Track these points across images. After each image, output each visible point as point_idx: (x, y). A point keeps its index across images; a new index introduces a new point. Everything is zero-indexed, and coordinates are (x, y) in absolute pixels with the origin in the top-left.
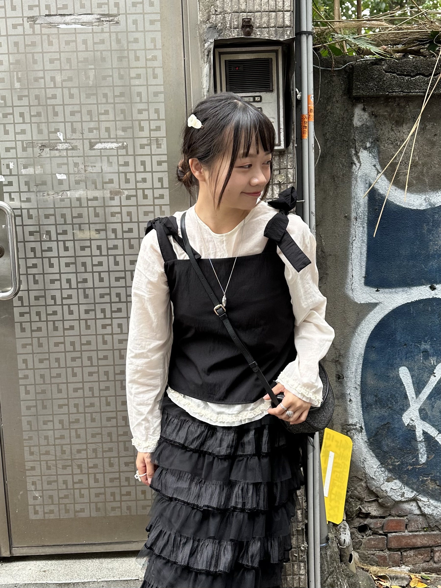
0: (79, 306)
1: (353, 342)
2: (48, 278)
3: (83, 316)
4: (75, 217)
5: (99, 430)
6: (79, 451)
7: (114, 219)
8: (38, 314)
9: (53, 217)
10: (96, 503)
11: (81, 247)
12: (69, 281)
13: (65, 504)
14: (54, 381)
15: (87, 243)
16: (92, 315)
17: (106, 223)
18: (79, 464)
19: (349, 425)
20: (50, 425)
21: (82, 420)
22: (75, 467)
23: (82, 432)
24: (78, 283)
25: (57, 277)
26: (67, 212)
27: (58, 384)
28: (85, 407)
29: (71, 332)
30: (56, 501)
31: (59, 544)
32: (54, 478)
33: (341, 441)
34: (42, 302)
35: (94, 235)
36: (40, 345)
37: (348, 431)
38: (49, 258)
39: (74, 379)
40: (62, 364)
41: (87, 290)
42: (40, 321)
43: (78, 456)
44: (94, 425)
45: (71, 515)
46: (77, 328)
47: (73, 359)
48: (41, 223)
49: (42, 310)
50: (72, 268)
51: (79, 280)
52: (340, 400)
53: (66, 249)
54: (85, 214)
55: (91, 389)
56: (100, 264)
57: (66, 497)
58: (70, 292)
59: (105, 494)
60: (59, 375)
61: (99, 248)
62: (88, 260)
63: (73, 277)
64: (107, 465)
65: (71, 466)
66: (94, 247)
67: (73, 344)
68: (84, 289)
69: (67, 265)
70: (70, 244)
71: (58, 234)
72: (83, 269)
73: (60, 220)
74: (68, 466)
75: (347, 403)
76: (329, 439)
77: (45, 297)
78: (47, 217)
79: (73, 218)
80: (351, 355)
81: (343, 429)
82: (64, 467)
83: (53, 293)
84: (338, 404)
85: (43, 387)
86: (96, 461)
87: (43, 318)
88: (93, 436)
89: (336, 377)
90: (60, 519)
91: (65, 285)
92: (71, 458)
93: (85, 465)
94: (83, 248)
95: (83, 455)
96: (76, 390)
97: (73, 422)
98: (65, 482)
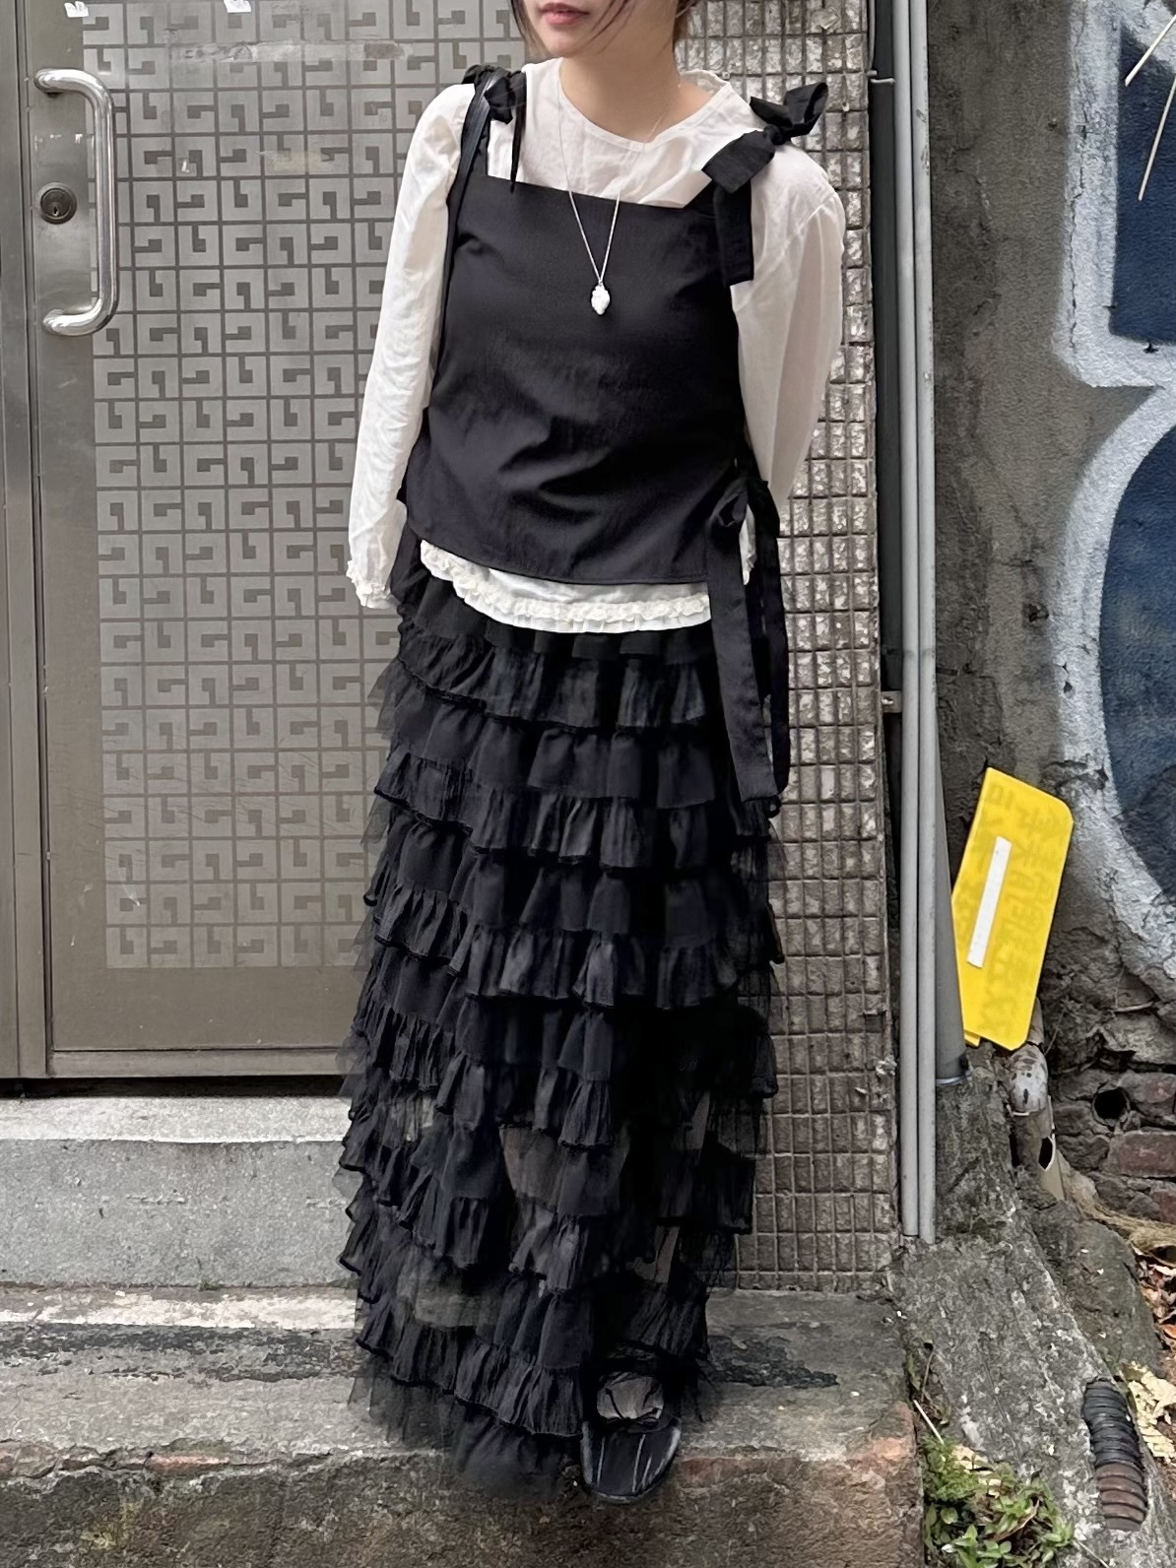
0: (268, 360)
1: (1077, 505)
2: (189, 279)
3: (280, 388)
4: (270, 115)
5: (311, 714)
6: (255, 772)
7: (373, 122)
8: (158, 378)
9: (210, 115)
10: (298, 925)
11: (281, 196)
12: (243, 289)
13: (210, 926)
14: (192, 567)
15: (299, 187)
16: (302, 385)
17: (350, 132)
18: (252, 807)
19: (1063, 764)
20: (177, 694)
21: (265, 683)
22: (242, 817)
23: (263, 717)
24: (268, 294)
25: (213, 277)
26: (249, 101)
27: (204, 577)
28: (276, 645)
29: (244, 433)
30: (184, 916)
31: (185, 1046)
32: (181, 848)
33: (1037, 811)
34: (169, 344)
35: (318, 164)
36: (160, 466)
37: (1060, 784)
38: (195, 225)
39: (248, 565)
40: (218, 522)
41: (291, 314)
42: (162, 398)
43: (251, 786)
44: (298, 696)
45: (225, 959)
46: (260, 420)
47: (248, 509)
48: (178, 130)
49: (169, 366)
50: (254, 255)
51: (272, 287)
52: (1037, 684)
53: (241, 201)
54: (296, 108)
55: (294, 595)
56: (331, 243)
57: (214, 904)
58: (245, 319)
59: (321, 899)
60: (207, 553)
61: (329, 199)
62: (298, 234)
63: (255, 278)
64: (330, 812)
65: (232, 813)
66: (316, 197)
67: (247, 464)
68: (285, 312)
69: (242, 245)
70: (250, 188)
71: (220, 160)
72: (282, 257)
73: (228, 123)
74: (223, 813)
75: (1056, 695)
76: (998, 802)
77: (177, 331)
78: (194, 112)
79: (263, 116)
80: (1069, 546)
81: (1044, 776)
82: (212, 817)
83: (201, 321)
84: (1030, 697)
85: (164, 584)
86: (301, 802)
87: (172, 388)
88: (296, 728)
89: (1024, 612)
90: (192, 968)
91: (234, 301)
92: (233, 789)
93: (269, 814)
94: (285, 200)
95: (266, 782)
96: (251, 596)
97: (240, 688)
98: (212, 860)
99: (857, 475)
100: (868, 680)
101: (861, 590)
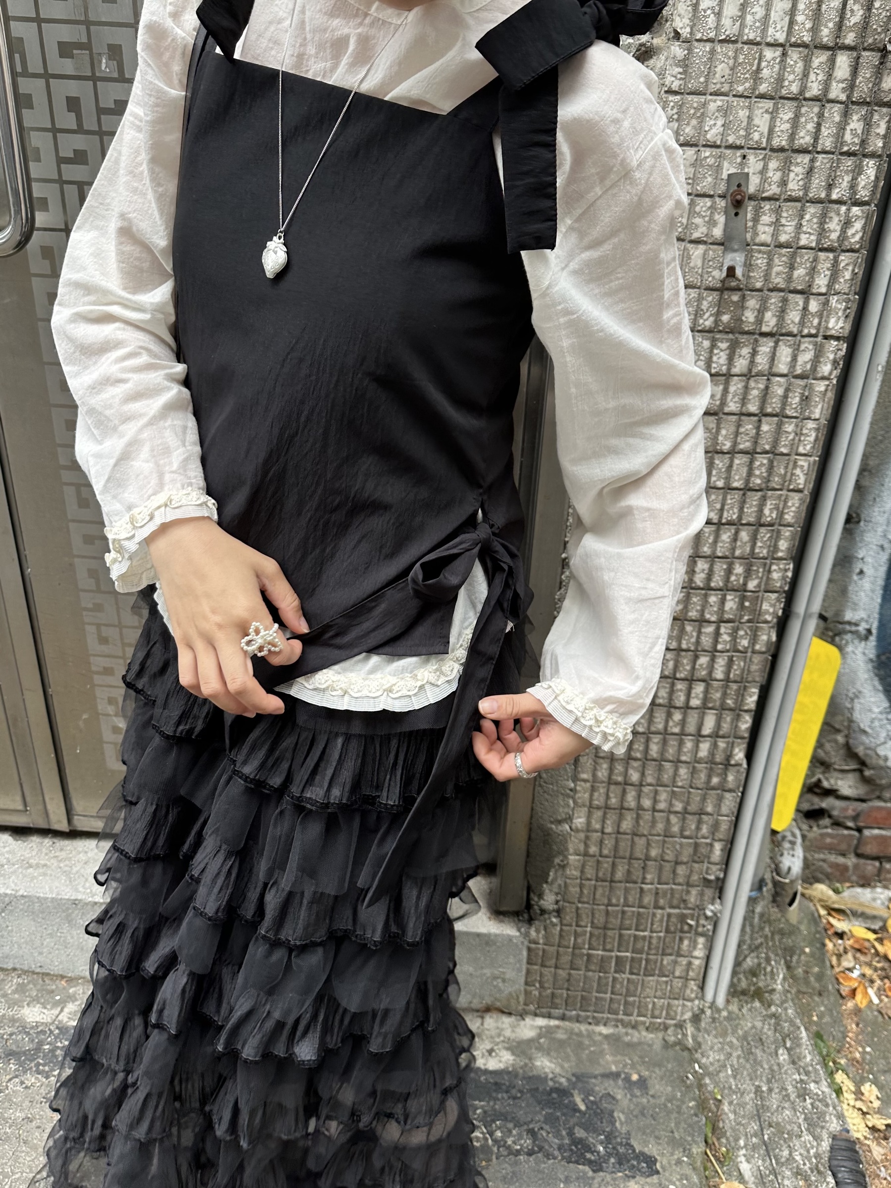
19: (842, 623)
37: (837, 636)
75: (851, 577)
81: (827, 630)
99: (798, 471)
100: (764, 649)
101: (775, 576)
